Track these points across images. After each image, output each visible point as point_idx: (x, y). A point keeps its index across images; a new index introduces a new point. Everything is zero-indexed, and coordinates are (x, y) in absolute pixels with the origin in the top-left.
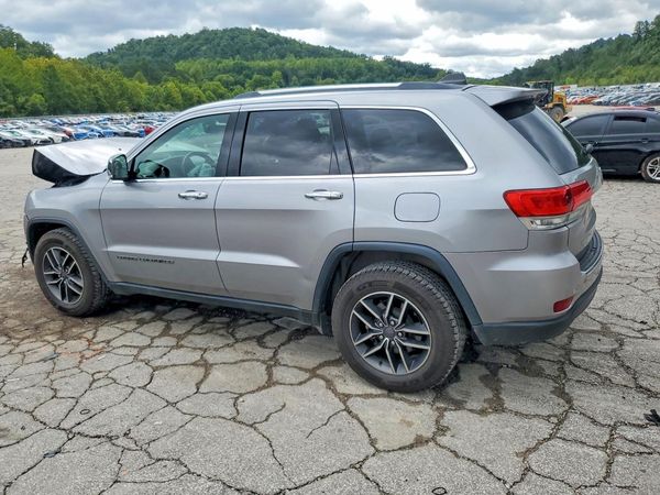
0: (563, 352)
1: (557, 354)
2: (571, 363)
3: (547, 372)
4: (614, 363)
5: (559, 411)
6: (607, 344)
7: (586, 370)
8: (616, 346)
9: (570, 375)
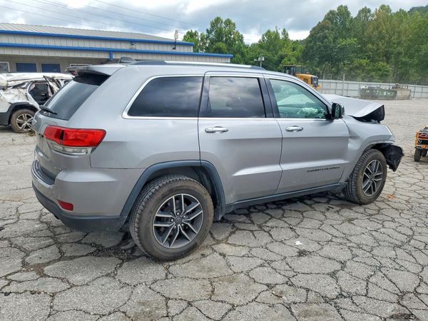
0: (60, 241)
1: (62, 238)
2: (51, 237)
3: (60, 229)
4: (25, 246)
5: (43, 217)
6: (34, 258)
7: (40, 237)
8: (27, 259)
9: (48, 232)
